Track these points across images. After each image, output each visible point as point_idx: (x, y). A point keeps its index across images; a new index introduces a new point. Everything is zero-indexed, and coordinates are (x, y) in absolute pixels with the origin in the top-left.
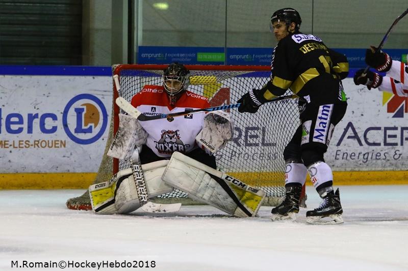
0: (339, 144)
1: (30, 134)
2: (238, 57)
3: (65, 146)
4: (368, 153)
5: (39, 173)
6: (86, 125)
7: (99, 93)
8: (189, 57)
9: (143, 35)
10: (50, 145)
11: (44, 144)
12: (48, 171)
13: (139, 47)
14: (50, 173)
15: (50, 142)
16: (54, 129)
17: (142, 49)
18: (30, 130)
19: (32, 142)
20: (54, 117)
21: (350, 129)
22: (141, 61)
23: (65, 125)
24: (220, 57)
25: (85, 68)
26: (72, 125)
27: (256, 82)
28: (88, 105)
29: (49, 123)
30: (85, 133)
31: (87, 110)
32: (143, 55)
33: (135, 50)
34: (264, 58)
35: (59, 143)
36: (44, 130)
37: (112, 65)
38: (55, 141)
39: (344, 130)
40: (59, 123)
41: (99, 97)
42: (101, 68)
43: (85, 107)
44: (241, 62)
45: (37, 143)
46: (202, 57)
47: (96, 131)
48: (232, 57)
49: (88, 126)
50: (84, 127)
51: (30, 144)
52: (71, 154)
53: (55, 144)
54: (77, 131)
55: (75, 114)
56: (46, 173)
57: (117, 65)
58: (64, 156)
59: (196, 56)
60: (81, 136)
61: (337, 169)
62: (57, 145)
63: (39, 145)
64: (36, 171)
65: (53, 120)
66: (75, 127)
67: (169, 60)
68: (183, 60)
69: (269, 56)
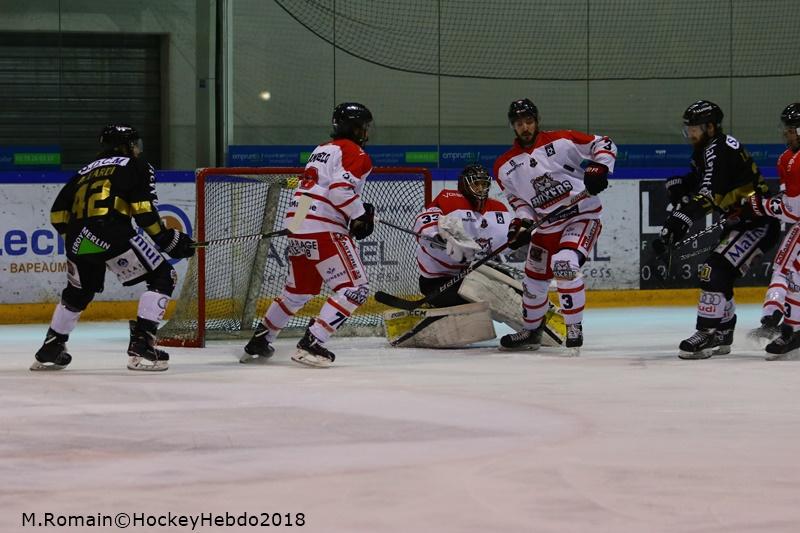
7: (182, 203)
8: (289, 159)
9: (234, 132)
13: (230, 146)
17: (233, 149)
22: (232, 163)
25: (165, 173)
27: (371, 187)
28: (168, 218)
31: (167, 223)
32: (235, 157)
33: (225, 150)
34: (381, 158)
41: (182, 208)
42: (184, 173)
43: (164, 220)
57: (202, 169)
59: (299, 156)
67: (266, 162)
68: (283, 161)
69: (388, 155)
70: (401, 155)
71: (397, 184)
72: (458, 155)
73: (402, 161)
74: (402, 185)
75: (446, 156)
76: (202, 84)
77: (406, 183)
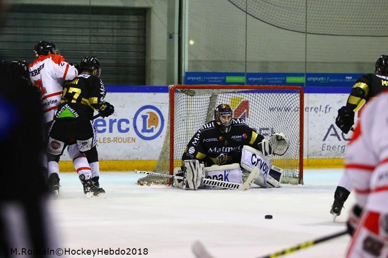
0: (324, 140)
1: (111, 133)
2: (254, 79)
3: (135, 141)
4: (345, 146)
5: (117, 160)
6: (149, 127)
7: (158, 104)
9: (189, 64)
10: (125, 141)
11: (120, 140)
12: (123, 159)
13: (186, 73)
14: (125, 160)
15: (125, 139)
16: (127, 130)
17: (187, 74)
18: (111, 131)
19: (112, 139)
20: (127, 121)
21: (332, 129)
22: (187, 82)
23: (135, 127)
24: (242, 79)
25: (148, 87)
26: (140, 127)
27: (269, 97)
28: (151, 113)
29: (124, 126)
30: (149, 132)
31: (150, 117)
32: (189, 78)
33: (183, 75)
34: (272, 80)
35: (131, 139)
36: (120, 130)
37: (169, 85)
38: (128, 138)
39: (327, 130)
40: (131, 126)
41: (158, 107)
42: (160, 87)
43: (148, 115)
44: (256, 82)
45: (116, 140)
46: (229, 79)
47: (156, 131)
48: (250, 79)
49: (151, 128)
50: (148, 128)
51: (111, 140)
52: (139, 147)
53: (128, 140)
54: (143, 131)
55: (142, 119)
56: (122, 160)
57: (173, 86)
58: (134, 149)
59: (225, 79)
60: (146, 135)
61: (324, 157)
62: (129, 141)
63: (117, 141)
64: (115, 159)
65: (127, 123)
66: (142, 128)
67: (206, 82)
68: (216, 81)
69: (276, 79)
70: (284, 78)
71: (284, 95)
72: (316, 79)
73: (284, 82)
74: (287, 96)
75: (309, 79)
76: (171, 37)
77: (289, 94)
